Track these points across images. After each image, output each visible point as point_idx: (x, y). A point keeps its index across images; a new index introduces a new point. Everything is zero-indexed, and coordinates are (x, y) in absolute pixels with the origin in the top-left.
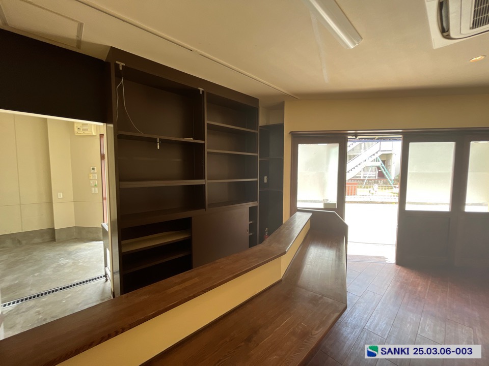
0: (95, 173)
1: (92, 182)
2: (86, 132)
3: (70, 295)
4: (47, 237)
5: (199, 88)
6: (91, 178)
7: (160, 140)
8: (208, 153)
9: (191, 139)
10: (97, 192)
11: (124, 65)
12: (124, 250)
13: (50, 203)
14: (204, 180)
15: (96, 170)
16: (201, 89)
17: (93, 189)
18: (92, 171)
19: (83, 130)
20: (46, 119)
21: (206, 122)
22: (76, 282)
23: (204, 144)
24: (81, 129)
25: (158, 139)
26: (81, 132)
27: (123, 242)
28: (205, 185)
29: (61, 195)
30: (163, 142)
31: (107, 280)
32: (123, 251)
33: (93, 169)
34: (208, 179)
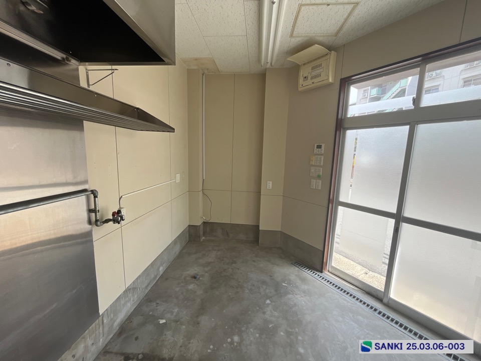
0: (322, 155)
1: (313, 169)
4: (251, 236)
10: (320, 188)
13: (259, 193)
15: (323, 150)
17: (314, 182)
18: (316, 151)
24: (309, 78)
26: (308, 84)
29: (270, 184)
33: (319, 147)
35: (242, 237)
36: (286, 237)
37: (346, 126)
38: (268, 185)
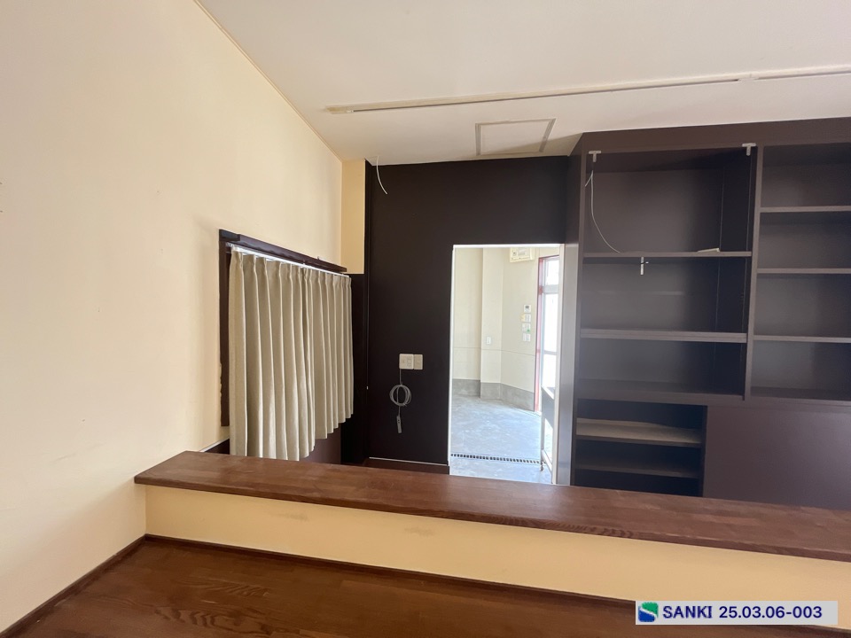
1: (524, 326)
2: (522, 257)
3: (500, 470)
4: (473, 391)
5: (744, 145)
6: (524, 320)
7: (646, 259)
8: (760, 276)
9: (715, 252)
10: (530, 341)
11: (600, 152)
12: (581, 432)
13: (480, 348)
14: (744, 335)
15: (530, 310)
16: (749, 146)
17: (525, 335)
18: (525, 310)
19: (520, 255)
20: (482, 249)
21: (759, 210)
22: (506, 456)
23: (750, 258)
24: (517, 254)
25: (643, 258)
26: (517, 258)
27: (579, 420)
28: (745, 345)
29: (489, 340)
30: (653, 263)
31: (542, 469)
32: (578, 433)
33: (527, 307)
34: (756, 333)
35: (464, 391)
36: (506, 388)
37: (546, 290)
38: (487, 341)
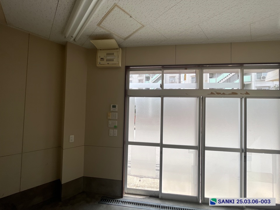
0: (116, 112)
1: (110, 122)
2: (110, 62)
10: (116, 135)
15: (117, 109)
18: (112, 109)
19: (107, 60)
24: (105, 60)
26: (105, 63)
33: (114, 107)
37: (129, 94)
38: (70, 139)
